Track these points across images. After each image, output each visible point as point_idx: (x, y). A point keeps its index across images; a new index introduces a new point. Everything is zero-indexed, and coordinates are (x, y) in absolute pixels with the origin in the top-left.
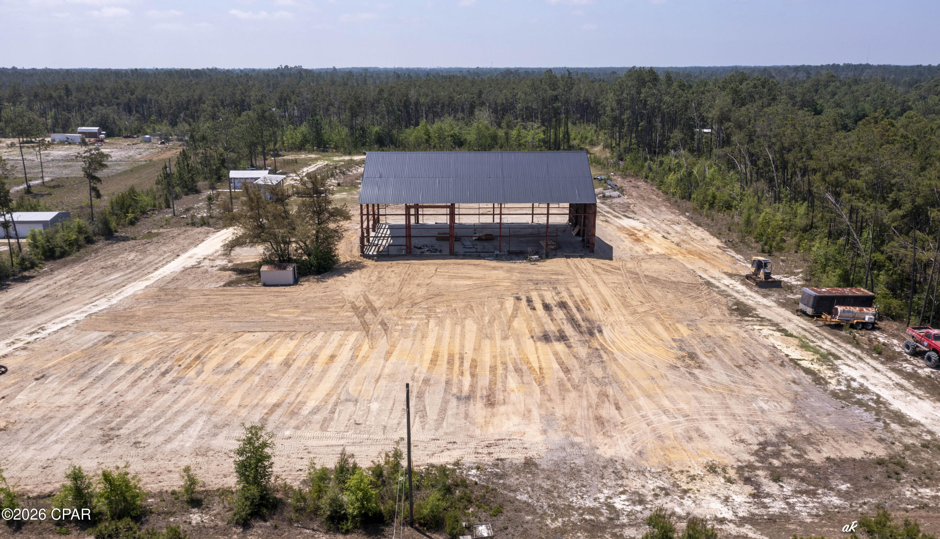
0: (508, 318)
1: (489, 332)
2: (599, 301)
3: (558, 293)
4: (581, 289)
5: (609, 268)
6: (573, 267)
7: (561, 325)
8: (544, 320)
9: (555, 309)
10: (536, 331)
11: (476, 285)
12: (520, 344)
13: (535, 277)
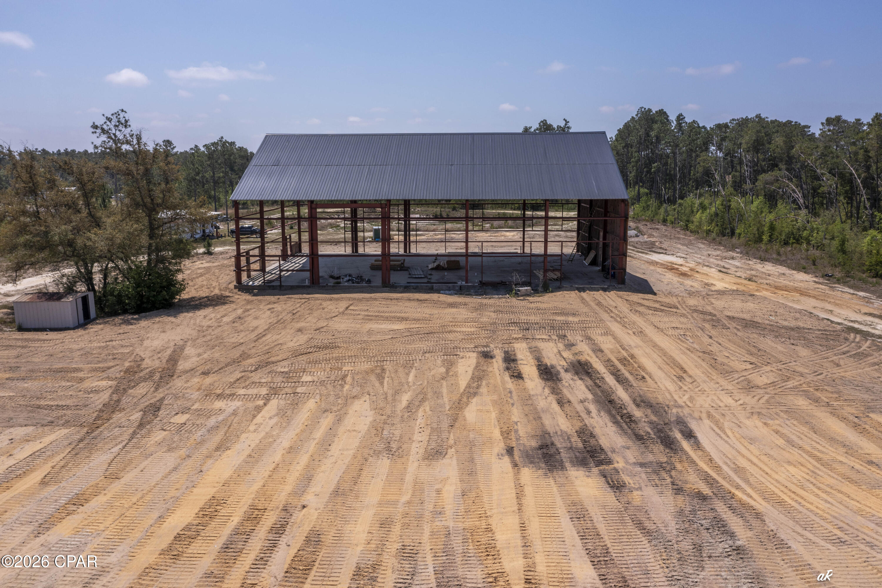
0: (455, 397)
1: (397, 433)
2: (659, 360)
3: (570, 346)
4: (615, 338)
5: (657, 305)
6: (593, 304)
7: (584, 415)
8: (542, 404)
9: (567, 377)
10: (521, 433)
11: (408, 330)
12: (472, 473)
13: (523, 318)
